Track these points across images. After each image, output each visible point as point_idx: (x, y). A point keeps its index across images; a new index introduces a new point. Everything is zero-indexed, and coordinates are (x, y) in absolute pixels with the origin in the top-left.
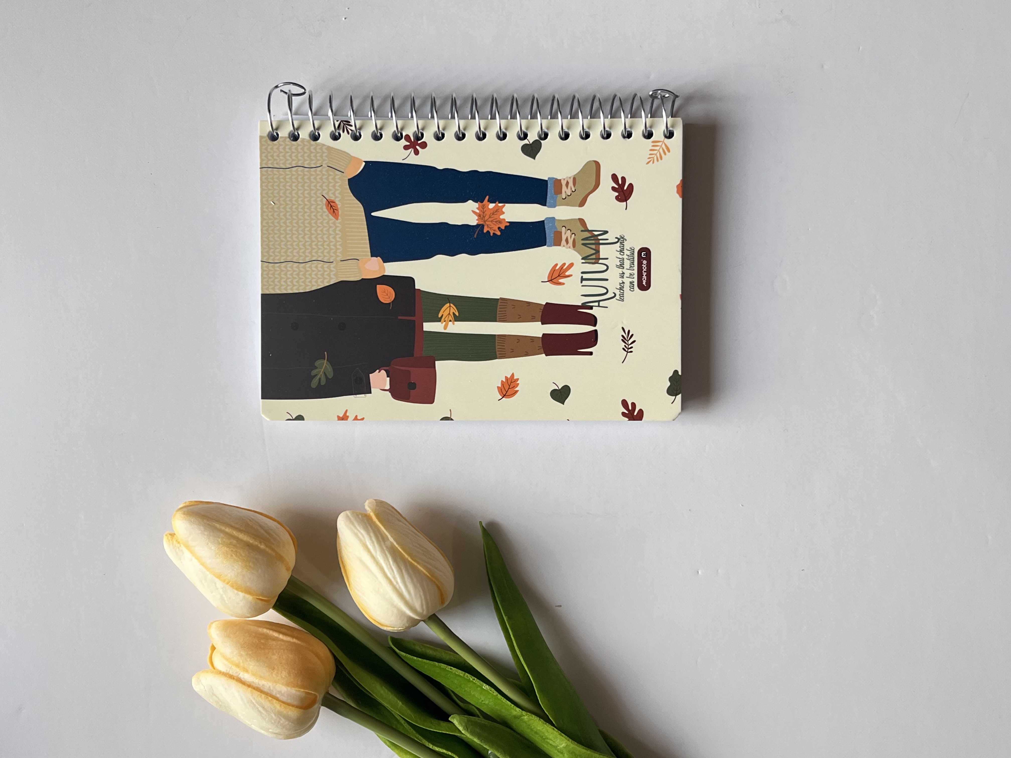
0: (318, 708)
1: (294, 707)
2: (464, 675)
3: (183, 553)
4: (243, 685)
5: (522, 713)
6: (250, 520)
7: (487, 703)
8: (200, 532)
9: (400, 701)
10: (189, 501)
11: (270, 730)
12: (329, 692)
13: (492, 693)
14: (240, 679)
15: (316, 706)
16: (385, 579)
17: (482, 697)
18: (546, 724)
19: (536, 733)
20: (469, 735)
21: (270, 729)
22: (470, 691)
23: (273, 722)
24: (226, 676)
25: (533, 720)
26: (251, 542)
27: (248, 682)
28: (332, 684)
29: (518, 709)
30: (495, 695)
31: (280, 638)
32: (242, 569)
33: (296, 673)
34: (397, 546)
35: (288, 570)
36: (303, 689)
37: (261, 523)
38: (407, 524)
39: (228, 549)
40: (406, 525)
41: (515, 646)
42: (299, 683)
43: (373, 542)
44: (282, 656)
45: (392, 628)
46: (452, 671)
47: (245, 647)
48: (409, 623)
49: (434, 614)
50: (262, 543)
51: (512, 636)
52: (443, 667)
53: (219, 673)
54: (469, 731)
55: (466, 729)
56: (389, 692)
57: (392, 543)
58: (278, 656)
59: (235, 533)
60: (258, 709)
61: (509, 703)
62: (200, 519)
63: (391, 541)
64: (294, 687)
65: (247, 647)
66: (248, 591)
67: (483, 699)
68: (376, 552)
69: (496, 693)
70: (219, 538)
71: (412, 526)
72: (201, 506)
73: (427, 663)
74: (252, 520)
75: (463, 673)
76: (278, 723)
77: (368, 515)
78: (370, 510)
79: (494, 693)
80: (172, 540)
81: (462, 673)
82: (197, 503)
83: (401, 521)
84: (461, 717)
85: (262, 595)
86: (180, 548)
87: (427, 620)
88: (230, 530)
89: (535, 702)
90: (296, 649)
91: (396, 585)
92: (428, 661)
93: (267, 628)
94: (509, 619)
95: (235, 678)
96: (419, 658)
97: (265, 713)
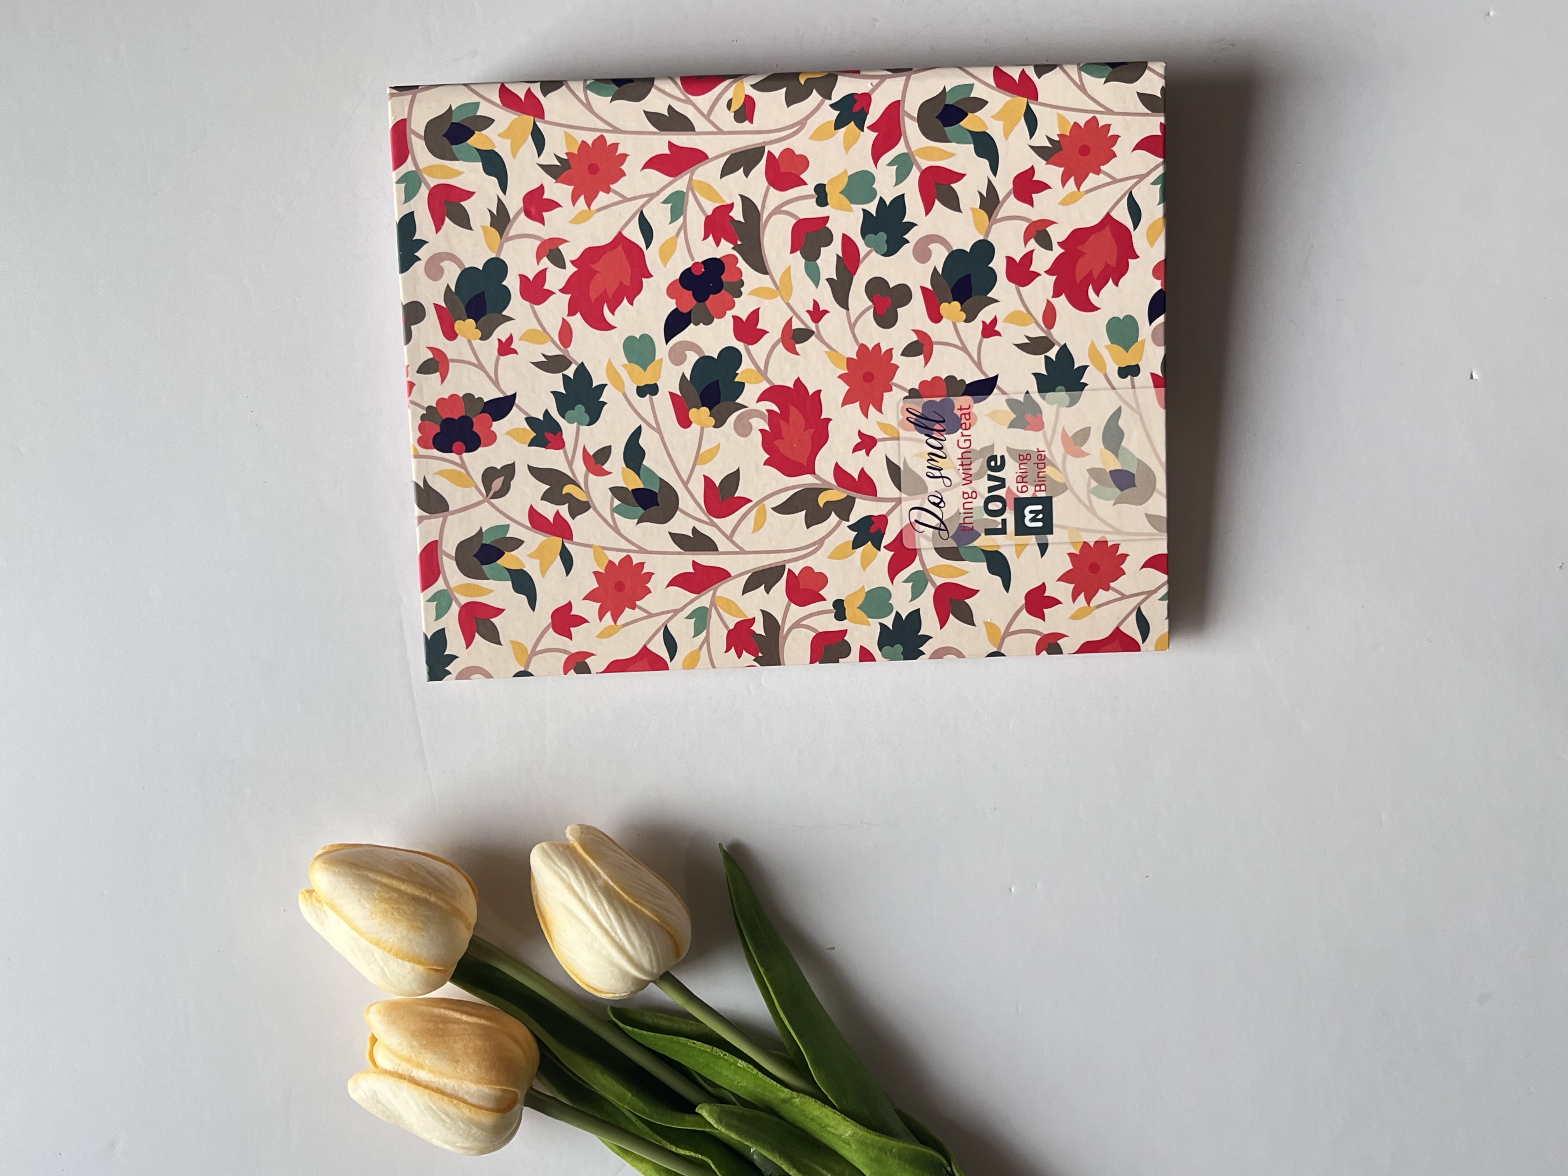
0: (520, 1110)
1: (488, 1110)
2: (712, 1050)
3: (326, 916)
4: (418, 1087)
5: (793, 1094)
6: (413, 863)
7: (744, 1085)
8: (348, 885)
12: (534, 1088)
13: (750, 1071)
14: (412, 1078)
15: (518, 1106)
16: (600, 930)
17: (737, 1078)
18: (825, 1107)
20: (724, 1129)
21: (458, 1142)
22: (721, 1071)
23: (461, 1133)
24: (394, 1076)
25: (807, 1102)
26: (417, 894)
27: (425, 1081)
28: (536, 1076)
29: (786, 1090)
30: (755, 1074)
31: (463, 1020)
32: (408, 931)
33: (488, 1066)
34: (612, 884)
35: (468, 927)
36: (498, 1085)
37: (429, 868)
38: (622, 852)
39: (388, 905)
40: (620, 854)
41: (777, 1007)
42: (492, 1078)
43: (580, 882)
44: (468, 1043)
45: (612, 995)
46: (695, 1046)
47: (417, 1035)
48: (635, 986)
49: (667, 972)
50: (432, 895)
51: (772, 993)
52: (684, 1042)
53: (384, 1073)
54: (723, 1124)
55: (720, 1122)
57: (605, 881)
58: (463, 1044)
59: (395, 883)
60: (440, 1117)
61: (775, 1083)
62: (346, 868)
64: (486, 1084)
65: (420, 1035)
66: (417, 960)
67: (739, 1081)
68: (585, 894)
70: (373, 891)
71: (628, 854)
72: (345, 851)
73: (661, 1038)
74: (417, 865)
75: (711, 1047)
76: (468, 1134)
77: (571, 845)
78: (573, 840)
79: (753, 1071)
80: (310, 900)
81: (708, 1048)
82: (341, 847)
83: (614, 851)
84: (711, 1106)
85: (436, 963)
86: (322, 908)
87: (658, 981)
88: (388, 881)
89: (809, 1078)
91: (615, 937)
92: (662, 1036)
93: (445, 1008)
94: (766, 971)
95: (407, 1077)
97: (450, 1122)
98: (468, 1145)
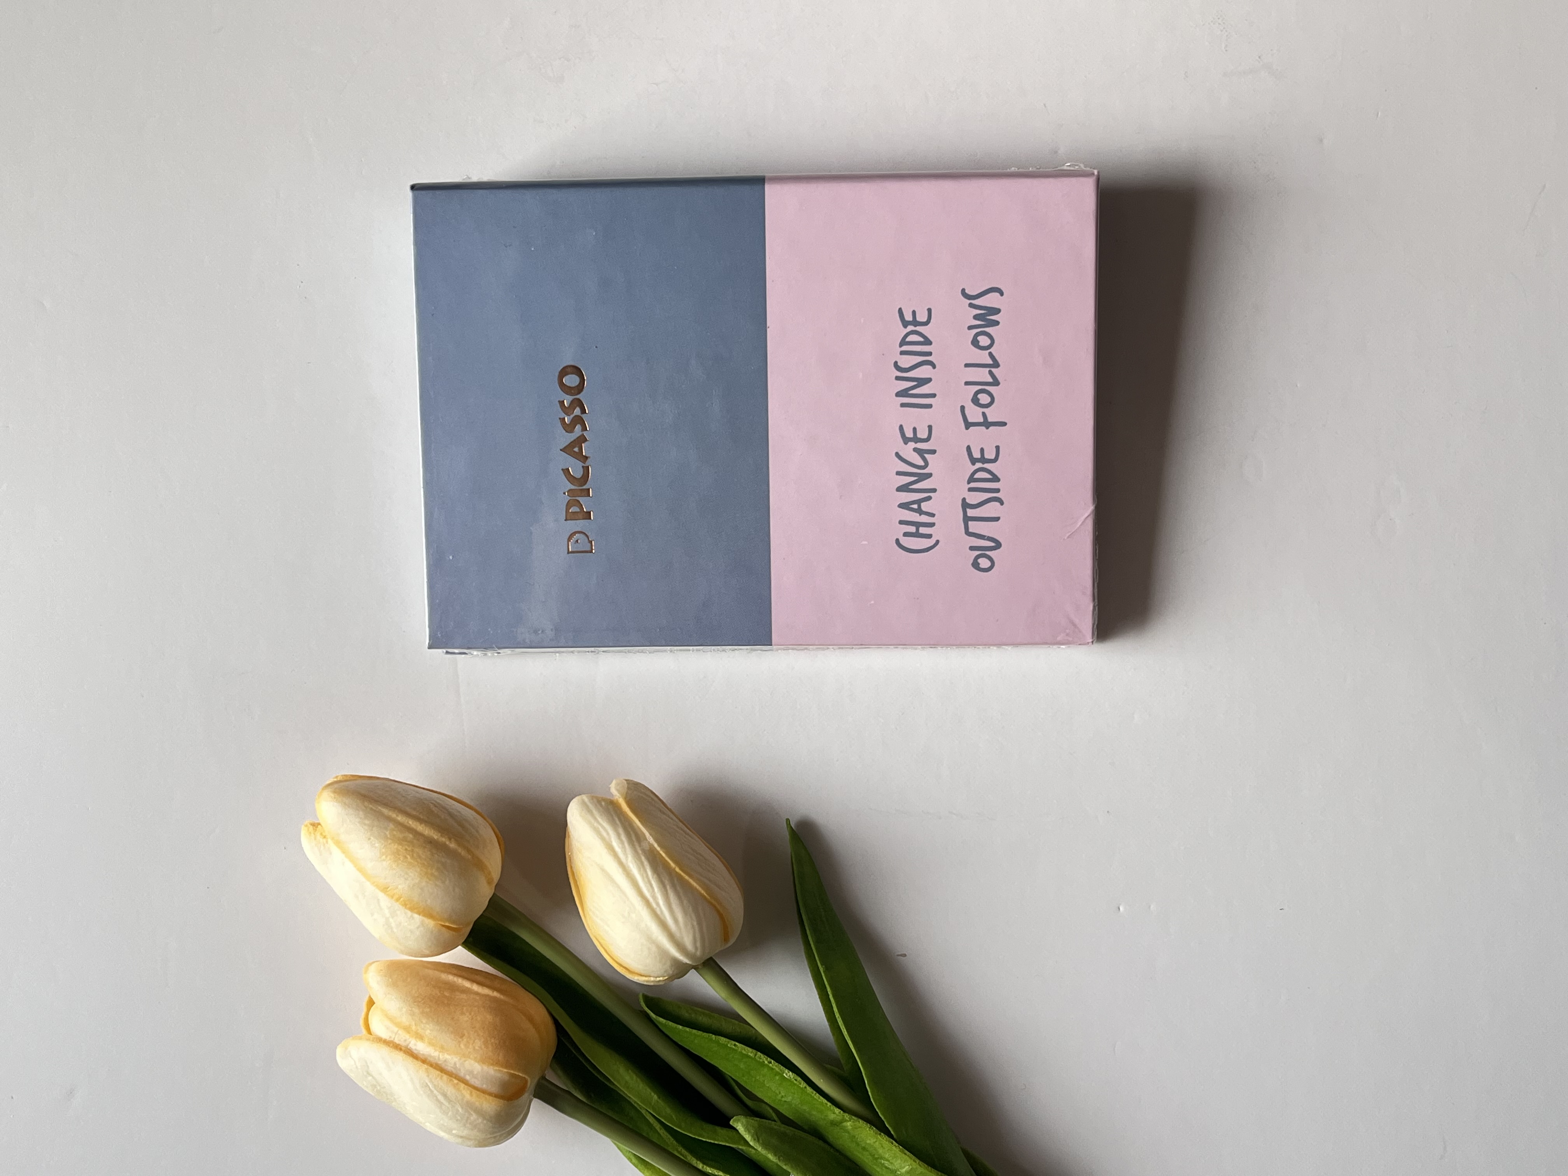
0: (528, 1101)
1: (492, 1096)
2: (756, 1055)
3: (331, 853)
4: (414, 1060)
5: (844, 1116)
6: (434, 805)
7: (788, 1101)
8: (358, 820)
9: (655, 1093)
10: (342, 775)
11: (454, 1132)
12: (547, 1077)
13: (798, 1083)
14: (409, 1049)
15: (526, 1096)
16: (639, 899)
17: (781, 1092)
18: (880, 1134)
19: (864, 1149)
20: (760, 1148)
21: (455, 1129)
22: (764, 1081)
23: (459, 1118)
24: (389, 1046)
25: (860, 1127)
26: (436, 837)
27: (423, 1054)
28: (551, 1066)
29: (837, 1111)
30: (802, 1088)
31: (473, 990)
32: (421, 878)
33: (496, 1044)
34: (658, 849)
35: (489, 882)
36: (506, 1068)
37: (451, 810)
38: (674, 818)
39: (401, 847)
40: (672, 819)
41: (835, 1013)
42: (500, 1058)
43: (622, 843)
44: (476, 1016)
45: (646, 979)
46: (736, 1048)
47: (420, 1002)
48: (673, 969)
49: (711, 958)
50: (452, 839)
51: (831, 997)
52: (723, 1042)
53: (378, 1041)
54: (761, 1142)
55: (757, 1139)
56: (638, 1080)
57: (651, 846)
58: (470, 1016)
59: (411, 823)
60: (436, 1097)
61: (825, 1101)
62: (358, 801)
63: (649, 842)
64: (492, 1064)
65: (423, 1001)
66: (427, 913)
67: (783, 1094)
68: (627, 857)
69: (803, 1084)
70: (386, 829)
71: (681, 821)
72: (359, 782)
73: (699, 1036)
74: (438, 805)
75: (754, 1051)
76: (467, 1121)
77: (615, 801)
78: (618, 795)
79: (801, 1084)
80: (314, 834)
81: (752, 1052)
82: (355, 778)
83: (664, 813)
84: (748, 1119)
85: (449, 920)
86: (326, 844)
87: (700, 967)
88: (404, 818)
89: (864, 1099)
90: (496, 1007)
91: (656, 908)
92: (700, 1033)
93: (455, 975)
94: (827, 970)
95: (403, 1048)
96: (685, 1028)
97: (447, 1104)
98: (465, 1133)
